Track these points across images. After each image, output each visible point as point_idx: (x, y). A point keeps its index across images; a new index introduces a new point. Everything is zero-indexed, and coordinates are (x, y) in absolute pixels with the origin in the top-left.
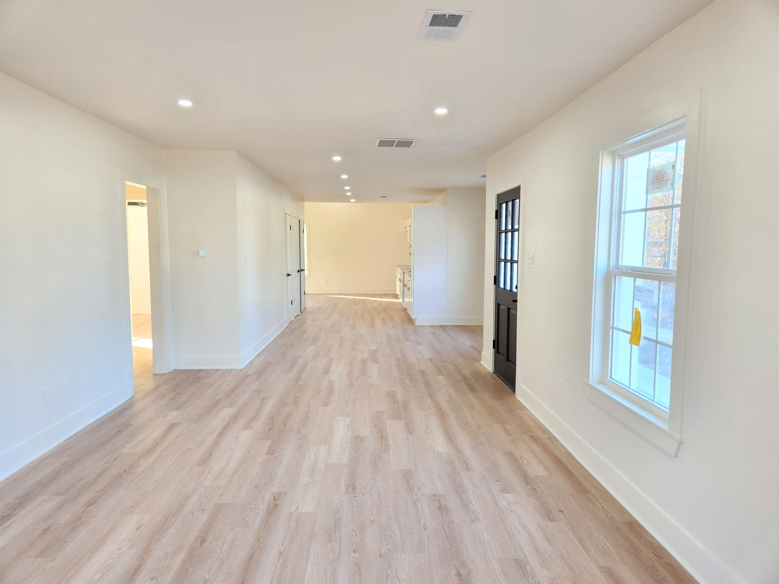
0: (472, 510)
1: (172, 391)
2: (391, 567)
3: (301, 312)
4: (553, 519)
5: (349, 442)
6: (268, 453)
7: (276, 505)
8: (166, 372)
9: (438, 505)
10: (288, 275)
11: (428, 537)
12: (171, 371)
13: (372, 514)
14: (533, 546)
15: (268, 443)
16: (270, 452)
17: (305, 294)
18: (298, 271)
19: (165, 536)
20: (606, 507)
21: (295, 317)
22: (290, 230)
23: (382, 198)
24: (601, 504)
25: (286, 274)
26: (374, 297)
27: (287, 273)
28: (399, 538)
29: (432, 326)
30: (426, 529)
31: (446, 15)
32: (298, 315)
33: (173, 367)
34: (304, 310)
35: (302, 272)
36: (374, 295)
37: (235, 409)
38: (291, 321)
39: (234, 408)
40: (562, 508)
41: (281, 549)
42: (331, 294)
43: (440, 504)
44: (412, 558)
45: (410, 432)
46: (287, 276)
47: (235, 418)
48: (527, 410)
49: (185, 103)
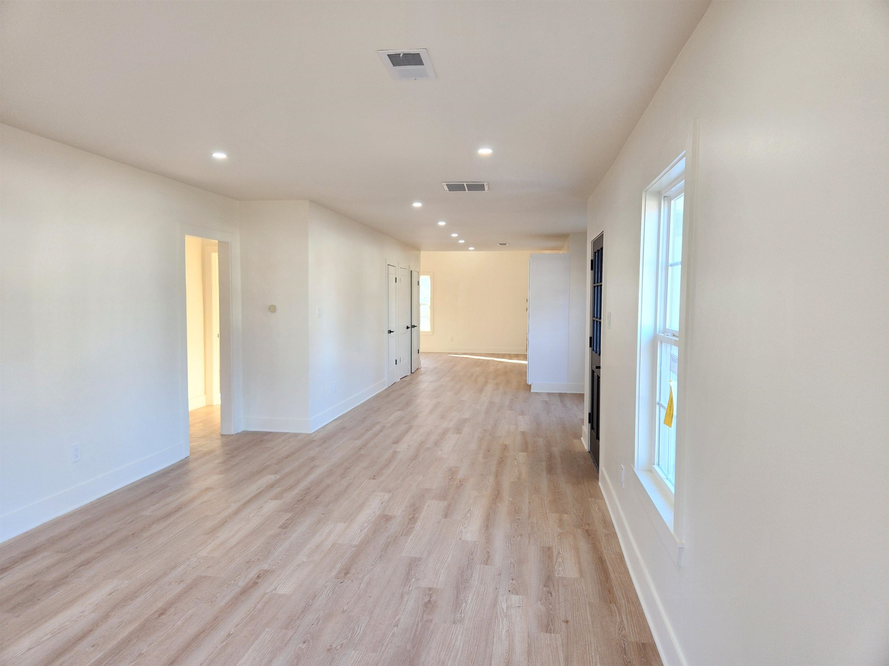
0: (462, 609)
1: (228, 454)
2: (333, 663)
3: (411, 373)
4: (550, 629)
5: (373, 522)
6: (280, 527)
7: (256, 583)
8: (233, 433)
9: (426, 600)
10: (389, 331)
11: (394, 634)
12: (239, 432)
13: (348, 603)
14: (506, 659)
15: (289, 515)
16: (284, 527)
17: (418, 353)
18: (406, 327)
19: (131, 604)
20: (625, 622)
21: (401, 379)
22: (396, 282)
23: (502, 246)
24: (622, 618)
25: (387, 331)
26: (502, 358)
27: (389, 330)
28: (361, 632)
29: (549, 394)
30: (397, 625)
31: (400, 55)
32: (407, 376)
33: (242, 428)
34: (417, 371)
35: (413, 328)
36: (503, 356)
37: (278, 477)
38: (395, 383)
39: (276, 476)
40: (569, 618)
41: (232, 631)
42: (456, 354)
43: (430, 599)
44: (361, 657)
45: (446, 516)
46: (388, 333)
47: (272, 486)
48: (603, 499)
49: (219, 156)
